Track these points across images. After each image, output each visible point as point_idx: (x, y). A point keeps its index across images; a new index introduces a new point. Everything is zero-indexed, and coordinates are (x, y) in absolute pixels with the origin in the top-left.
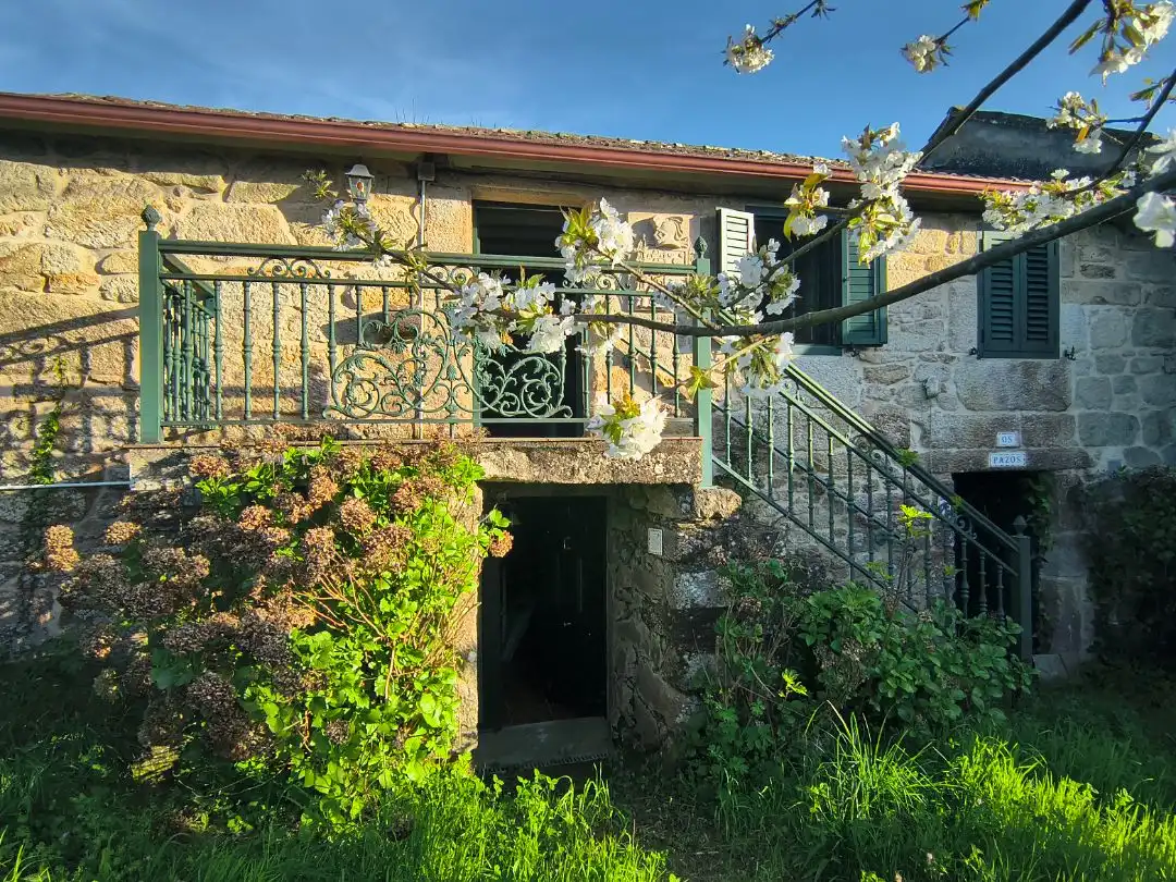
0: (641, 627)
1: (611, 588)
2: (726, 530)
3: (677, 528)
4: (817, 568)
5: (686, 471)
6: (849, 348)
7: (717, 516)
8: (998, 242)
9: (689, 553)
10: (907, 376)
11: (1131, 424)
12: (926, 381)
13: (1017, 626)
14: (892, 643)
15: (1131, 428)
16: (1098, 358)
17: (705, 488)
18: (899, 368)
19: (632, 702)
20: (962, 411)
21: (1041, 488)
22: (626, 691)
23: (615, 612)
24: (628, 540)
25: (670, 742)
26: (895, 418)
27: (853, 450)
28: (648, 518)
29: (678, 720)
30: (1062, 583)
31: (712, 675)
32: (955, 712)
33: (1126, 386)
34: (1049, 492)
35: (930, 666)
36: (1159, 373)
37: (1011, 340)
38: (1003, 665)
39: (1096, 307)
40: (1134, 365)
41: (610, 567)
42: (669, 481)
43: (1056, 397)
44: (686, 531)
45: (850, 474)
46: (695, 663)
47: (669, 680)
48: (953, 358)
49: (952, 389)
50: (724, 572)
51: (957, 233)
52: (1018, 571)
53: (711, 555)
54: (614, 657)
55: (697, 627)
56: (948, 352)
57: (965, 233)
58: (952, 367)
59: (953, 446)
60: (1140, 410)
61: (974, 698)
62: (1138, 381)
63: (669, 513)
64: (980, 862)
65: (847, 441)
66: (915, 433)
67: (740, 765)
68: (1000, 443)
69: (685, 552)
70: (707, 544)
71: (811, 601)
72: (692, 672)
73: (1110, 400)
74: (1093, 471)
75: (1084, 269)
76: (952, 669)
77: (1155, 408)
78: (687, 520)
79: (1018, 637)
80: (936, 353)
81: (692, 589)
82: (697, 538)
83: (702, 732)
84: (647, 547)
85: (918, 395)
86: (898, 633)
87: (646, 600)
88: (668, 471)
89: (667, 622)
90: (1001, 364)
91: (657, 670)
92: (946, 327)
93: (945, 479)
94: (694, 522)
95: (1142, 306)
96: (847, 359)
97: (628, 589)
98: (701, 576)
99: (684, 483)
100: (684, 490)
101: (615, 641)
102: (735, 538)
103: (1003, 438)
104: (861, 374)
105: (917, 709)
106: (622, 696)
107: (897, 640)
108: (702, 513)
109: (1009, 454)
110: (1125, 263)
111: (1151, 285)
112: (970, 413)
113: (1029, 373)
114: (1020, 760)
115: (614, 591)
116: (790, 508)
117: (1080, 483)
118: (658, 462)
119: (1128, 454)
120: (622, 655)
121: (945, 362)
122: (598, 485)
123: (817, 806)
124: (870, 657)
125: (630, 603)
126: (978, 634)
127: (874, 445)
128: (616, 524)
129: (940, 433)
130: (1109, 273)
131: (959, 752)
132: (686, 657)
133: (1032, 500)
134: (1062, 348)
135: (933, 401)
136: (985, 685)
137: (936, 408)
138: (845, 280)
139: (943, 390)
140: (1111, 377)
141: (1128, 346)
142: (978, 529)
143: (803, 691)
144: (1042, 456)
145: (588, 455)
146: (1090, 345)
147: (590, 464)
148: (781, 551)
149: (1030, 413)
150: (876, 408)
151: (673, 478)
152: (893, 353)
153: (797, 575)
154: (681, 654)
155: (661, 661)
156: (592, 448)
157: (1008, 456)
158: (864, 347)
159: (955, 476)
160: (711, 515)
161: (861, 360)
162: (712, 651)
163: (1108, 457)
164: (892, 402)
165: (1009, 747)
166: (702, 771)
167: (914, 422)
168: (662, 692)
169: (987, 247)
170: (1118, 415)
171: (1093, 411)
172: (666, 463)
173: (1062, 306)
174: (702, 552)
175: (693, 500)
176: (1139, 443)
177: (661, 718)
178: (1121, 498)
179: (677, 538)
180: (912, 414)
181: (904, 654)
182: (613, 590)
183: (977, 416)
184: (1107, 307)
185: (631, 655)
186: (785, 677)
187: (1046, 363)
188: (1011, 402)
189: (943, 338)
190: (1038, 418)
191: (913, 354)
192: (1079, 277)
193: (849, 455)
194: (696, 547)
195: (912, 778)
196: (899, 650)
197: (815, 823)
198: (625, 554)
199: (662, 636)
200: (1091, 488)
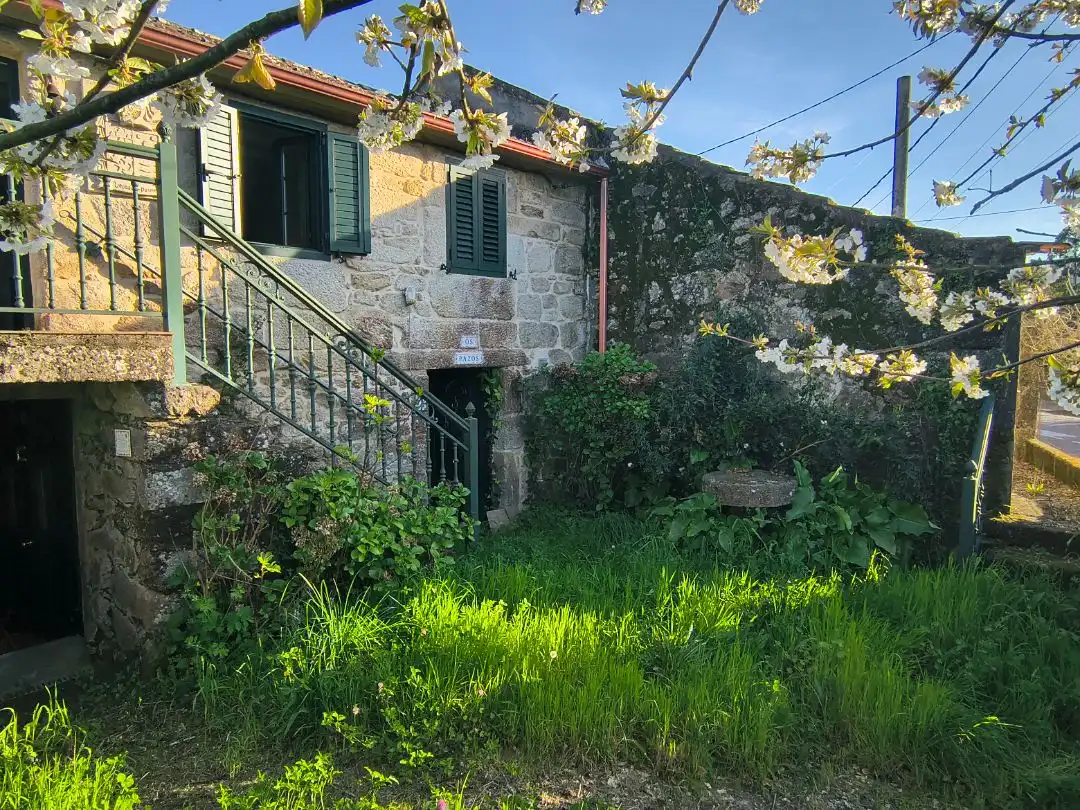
0: (115, 534)
1: (80, 498)
2: (203, 427)
3: (146, 426)
4: (299, 457)
5: (154, 368)
6: (337, 255)
7: (192, 413)
8: (462, 176)
9: (162, 452)
10: (389, 285)
11: (553, 332)
12: (405, 290)
13: (466, 489)
14: (363, 515)
15: (553, 334)
16: (533, 280)
17: (177, 385)
18: (382, 276)
19: (110, 613)
20: (434, 317)
21: (493, 381)
22: (103, 604)
23: (86, 521)
24: (96, 444)
25: (149, 644)
26: (380, 321)
27: (333, 348)
28: (116, 421)
29: (156, 621)
30: (507, 454)
31: (192, 570)
32: (415, 565)
33: (550, 302)
34: (500, 383)
35: (395, 530)
36: (571, 294)
37: (472, 259)
38: (454, 521)
39: (531, 239)
40: (556, 287)
41: (79, 474)
42: (134, 378)
43: (504, 309)
44: (156, 432)
45: (330, 371)
46: (173, 562)
47: (146, 582)
48: (427, 271)
49: (426, 299)
50: (202, 469)
51: (430, 163)
52: (468, 446)
53: (186, 451)
54: (87, 570)
55: (174, 525)
56: (423, 265)
57: (436, 164)
58: (428, 278)
59: (427, 347)
60: (559, 321)
61: (432, 551)
62: (559, 298)
63: (137, 412)
64: (419, 678)
65: (326, 339)
66: (397, 335)
67: (220, 650)
68: (463, 345)
69: (157, 451)
70: (183, 441)
71: (289, 487)
72: (169, 572)
73: (541, 313)
74: (528, 367)
75: (523, 208)
76: (413, 531)
77: (568, 321)
78: (160, 419)
79: (468, 498)
80: (414, 266)
81: (167, 488)
82: (171, 436)
83: (183, 627)
84: (114, 450)
85: (400, 302)
86: (368, 506)
87: (119, 505)
88: (132, 367)
89: (140, 525)
90: (466, 278)
91: (132, 575)
92: (422, 244)
93: (420, 375)
94: (167, 420)
95: (560, 242)
96: (334, 264)
97: (101, 497)
98: (176, 474)
99: (153, 382)
100: (153, 389)
101: (88, 553)
102: (213, 433)
103: (465, 341)
104: (348, 280)
105: (386, 567)
106: (98, 608)
107: (366, 512)
108: (174, 410)
109: (471, 353)
110: (551, 207)
111: (567, 227)
112: (441, 319)
113: (485, 288)
114: (457, 592)
115: (83, 501)
116: (273, 403)
117: (519, 377)
118: (120, 359)
119: (553, 354)
120: (96, 566)
121: (421, 274)
122: (40, 384)
123: (289, 670)
124: (342, 529)
125: (103, 511)
126: (438, 499)
127: (351, 344)
128: (83, 429)
129: (417, 336)
130: (540, 214)
131: (412, 595)
132: (162, 557)
133: (488, 391)
134: (509, 269)
135: (411, 307)
136: (439, 539)
137: (413, 314)
138: (332, 191)
139: (419, 298)
140: (541, 295)
141: (552, 272)
142: (439, 414)
143: (277, 569)
144: (495, 355)
145: (22, 350)
146: (527, 269)
147: (27, 361)
148: (263, 444)
149: (484, 321)
150: (363, 312)
151: (136, 375)
152: (378, 263)
153: (279, 465)
154: (156, 554)
155: (137, 565)
156: (28, 343)
157: (469, 356)
158: (351, 255)
159: (430, 372)
160: (186, 411)
161: (349, 267)
162: (189, 546)
163: (538, 357)
164: (377, 307)
165: (449, 584)
166: (182, 664)
167: (396, 325)
168: (139, 597)
169: (453, 179)
170: (545, 325)
171: (528, 321)
172: (129, 360)
173: (509, 236)
174: (176, 450)
175: (164, 397)
176: (559, 346)
177: (139, 622)
178: (546, 388)
179: (146, 437)
180: (394, 319)
181: (374, 522)
182: (81, 500)
183: (445, 322)
184: (539, 240)
185: (106, 566)
186: (260, 559)
187: (498, 280)
188: (470, 312)
189: (419, 254)
190: (492, 325)
191: (396, 266)
192: (520, 215)
193: (329, 352)
194: (170, 446)
195: (373, 625)
196: (370, 521)
197: (288, 684)
198: (93, 459)
199: (136, 540)
200: (526, 380)
